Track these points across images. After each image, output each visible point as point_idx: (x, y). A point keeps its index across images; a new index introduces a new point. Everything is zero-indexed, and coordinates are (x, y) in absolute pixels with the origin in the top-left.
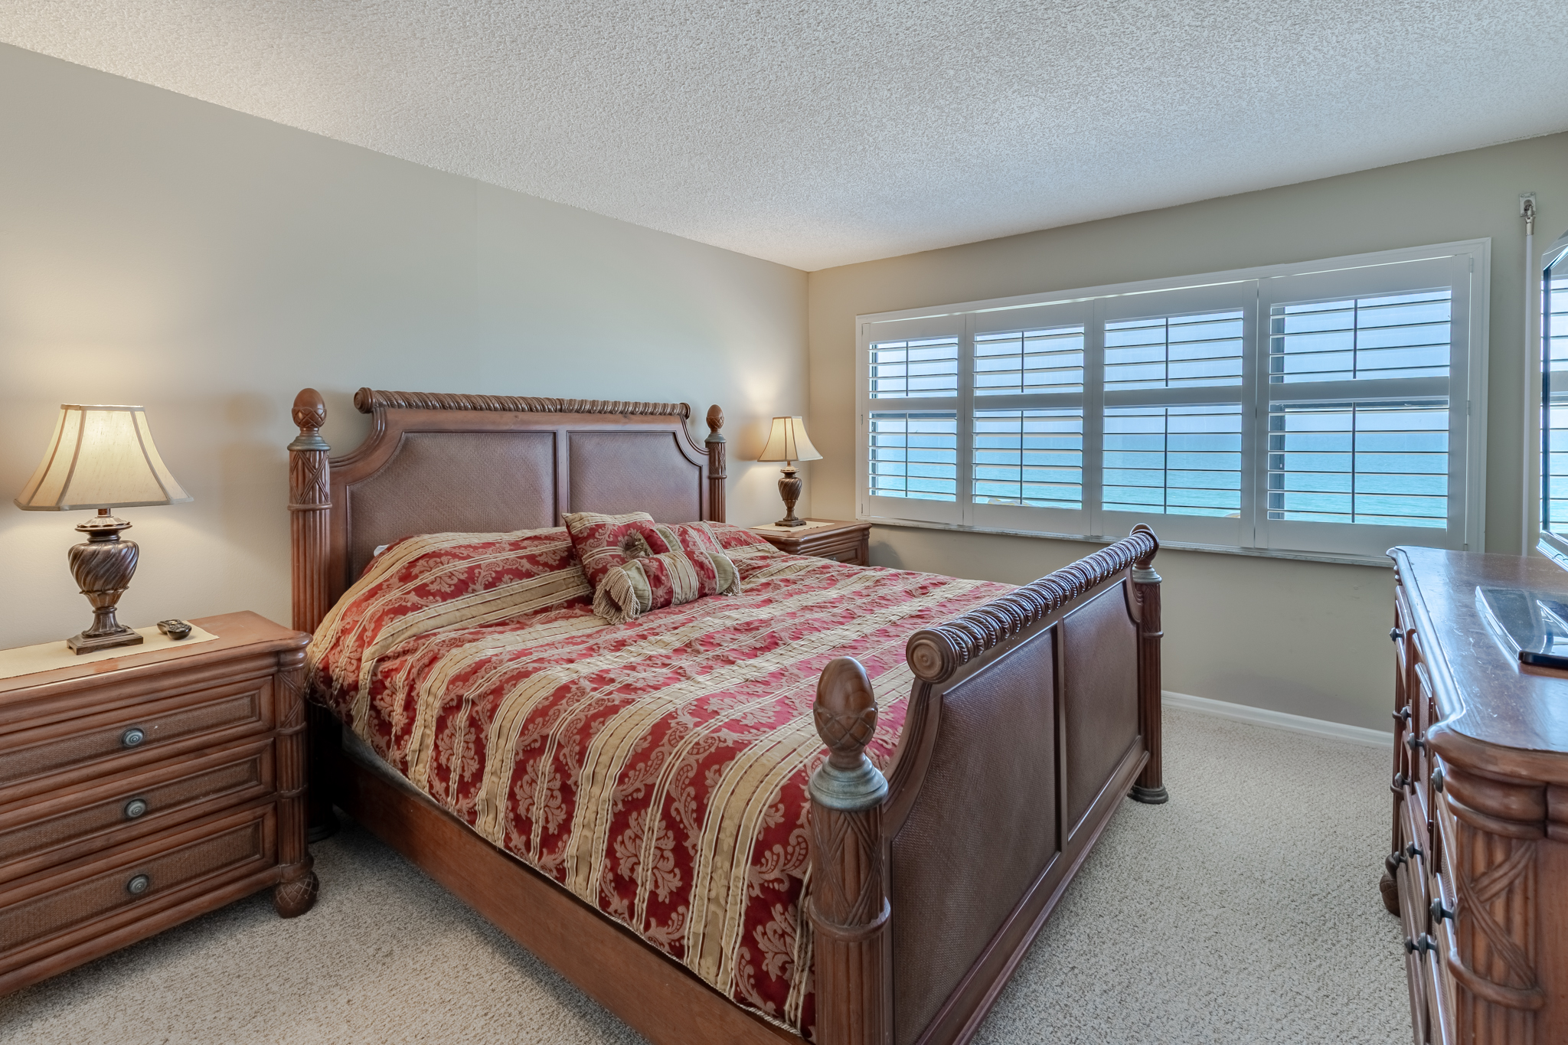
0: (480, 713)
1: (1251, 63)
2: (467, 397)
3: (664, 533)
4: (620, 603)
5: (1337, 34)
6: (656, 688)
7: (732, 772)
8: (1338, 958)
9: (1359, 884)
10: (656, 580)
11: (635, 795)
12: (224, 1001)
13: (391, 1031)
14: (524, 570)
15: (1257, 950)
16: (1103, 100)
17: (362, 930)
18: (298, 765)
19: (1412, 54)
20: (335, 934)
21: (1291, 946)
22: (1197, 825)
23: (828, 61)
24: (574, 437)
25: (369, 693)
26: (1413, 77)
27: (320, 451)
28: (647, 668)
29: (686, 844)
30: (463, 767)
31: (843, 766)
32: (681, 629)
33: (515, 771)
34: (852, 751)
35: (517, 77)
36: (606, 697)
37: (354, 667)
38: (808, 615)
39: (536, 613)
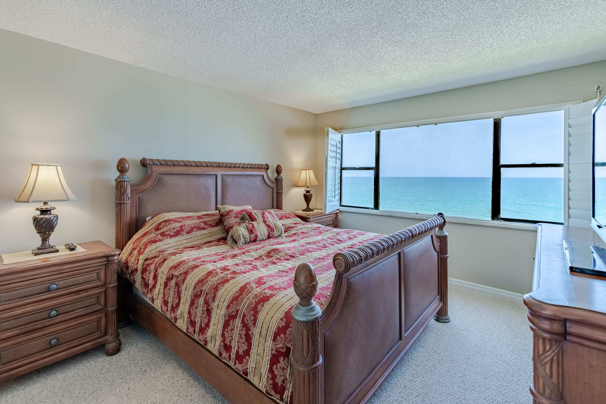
0: (180, 281)
1: (481, 33)
2: (183, 161)
3: (255, 214)
4: (237, 240)
5: (514, 21)
6: (244, 273)
7: (267, 305)
8: (512, 386)
9: (524, 357)
10: (251, 232)
11: (232, 314)
12: (83, 387)
13: (143, 400)
14: (202, 227)
15: (479, 382)
16: (424, 48)
17: (136, 362)
18: (114, 299)
19: (546, 29)
20: (126, 363)
21: (493, 381)
22: (461, 332)
23: (316, 35)
24: (224, 177)
25: (141, 273)
26: (547, 37)
27: (127, 181)
28: (243, 265)
29: (249, 333)
30: (173, 301)
31: (304, 304)
32: (259, 250)
33: (191, 303)
34: (307, 299)
35: (199, 42)
36: (225, 276)
37: (136, 262)
38: (308, 246)
39: (206, 243)
